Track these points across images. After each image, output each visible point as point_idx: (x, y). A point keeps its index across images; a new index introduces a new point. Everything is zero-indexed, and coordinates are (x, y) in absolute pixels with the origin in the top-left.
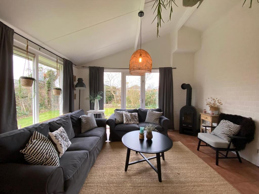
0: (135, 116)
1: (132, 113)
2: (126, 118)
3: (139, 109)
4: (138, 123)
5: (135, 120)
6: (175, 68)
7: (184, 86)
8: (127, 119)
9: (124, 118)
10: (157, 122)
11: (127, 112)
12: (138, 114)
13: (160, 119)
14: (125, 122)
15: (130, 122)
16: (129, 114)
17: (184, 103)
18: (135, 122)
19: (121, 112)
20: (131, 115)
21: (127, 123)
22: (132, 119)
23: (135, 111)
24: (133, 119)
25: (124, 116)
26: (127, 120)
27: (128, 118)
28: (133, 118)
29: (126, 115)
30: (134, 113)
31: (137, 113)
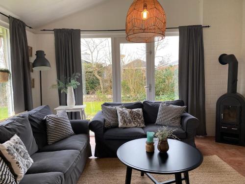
0: (138, 114)
1: (133, 110)
2: (122, 118)
3: (144, 102)
4: (143, 125)
5: (138, 120)
6: (208, 27)
7: (223, 59)
8: (125, 120)
9: (120, 118)
10: (178, 122)
11: (124, 108)
12: (143, 111)
13: (182, 118)
14: (120, 124)
15: (129, 125)
16: (127, 111)
17: (224, 89)
18: (139, 125)
19: (114, 107)
20: (130, 112)
21: (125, 126)
22: (132, 119)
23: (138, 105)
24: (135, 119)
25: (119, 115)
26: (125, 122)
27: (125, 119)
28: (134, 117)
29: (122, 113)
30: (137, 109)
31: (140, 110)
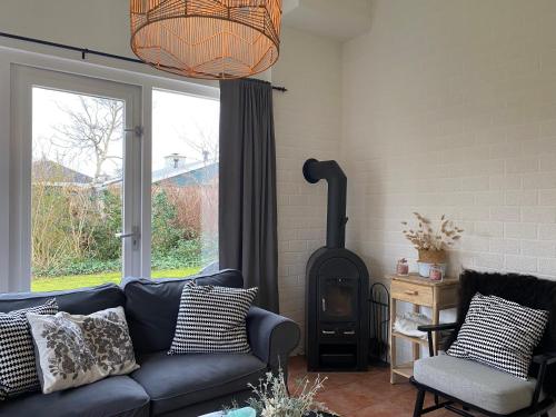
0: (112, 330)
1: (93, 316)
2: (58, 353)
3: (129, 285)
4: (131, 365)
5: (116, 350)
6: (283, 90)
7: (312, 171)
8: (67, 359)
9: (45, 355)
10: (239, 341)
11: (59, 314)
12: (128, 315)
13: (251, 322)
14: (49, 381)
15: (84, 376)
16: (72, 323)
18: (117, 367)
19: (15, 315)
20: (84, 327)
21: (69, 383)
22: (93, 349)
23: (108, 297)
24: (102, 350)
25: (41, 344)
26: (68, 366)
27: (70, 354)
28: (98, 341)
29: (54, 335)
30: (106, 312)
31: (119, 311)
